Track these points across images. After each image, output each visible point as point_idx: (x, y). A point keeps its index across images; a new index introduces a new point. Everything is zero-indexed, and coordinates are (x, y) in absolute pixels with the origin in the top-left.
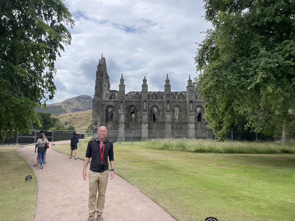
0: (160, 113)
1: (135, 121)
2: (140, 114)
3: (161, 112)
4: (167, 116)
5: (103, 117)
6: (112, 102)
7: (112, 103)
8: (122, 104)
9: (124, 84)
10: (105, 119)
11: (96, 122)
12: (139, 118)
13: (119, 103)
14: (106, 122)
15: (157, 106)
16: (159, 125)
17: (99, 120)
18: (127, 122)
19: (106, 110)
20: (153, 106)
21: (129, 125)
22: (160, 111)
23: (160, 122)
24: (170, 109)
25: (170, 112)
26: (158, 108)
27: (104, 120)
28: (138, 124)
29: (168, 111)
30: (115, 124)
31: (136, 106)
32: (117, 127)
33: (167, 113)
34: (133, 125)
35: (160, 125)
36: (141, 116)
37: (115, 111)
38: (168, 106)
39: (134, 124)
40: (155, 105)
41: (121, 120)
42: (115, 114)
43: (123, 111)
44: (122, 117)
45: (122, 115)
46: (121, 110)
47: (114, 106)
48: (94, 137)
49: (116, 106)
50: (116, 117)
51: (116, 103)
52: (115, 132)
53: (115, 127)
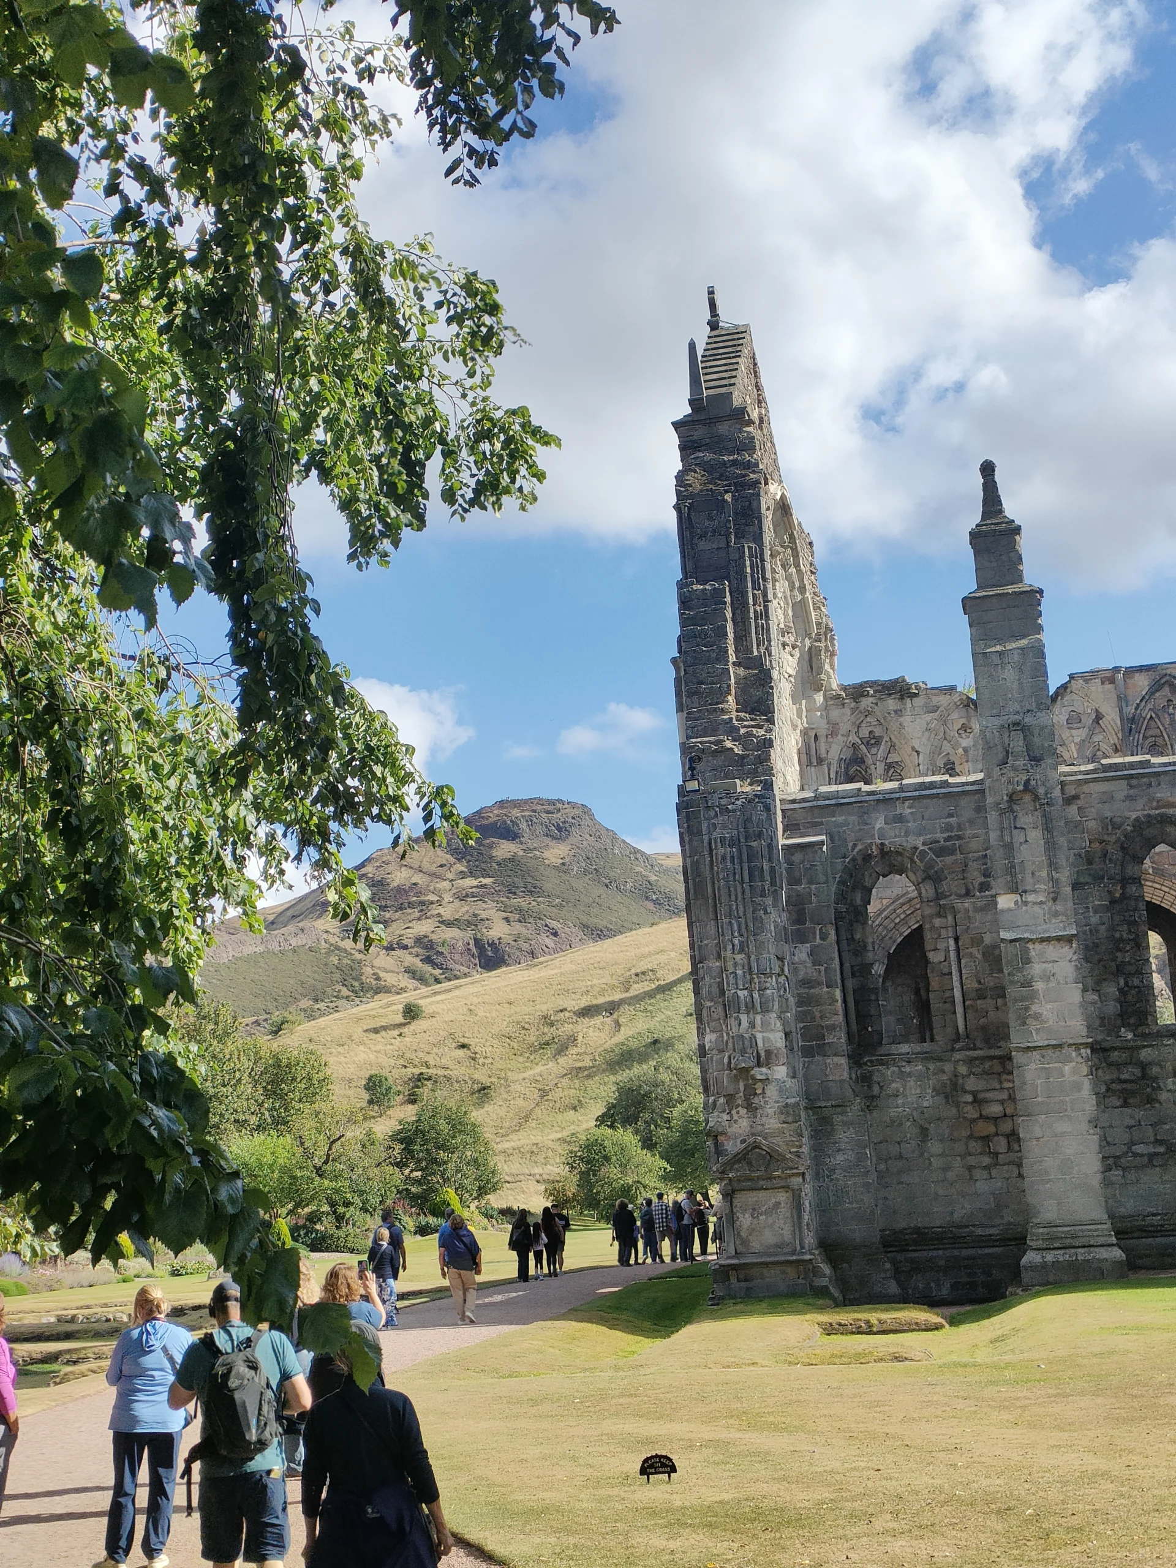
5: (817, 1001)
7: (900, 819)
8: (1027, 817)
9: (1029, 580)
10: (840, 1018)
11: (741, 1060)
13: (993, 816)
14: (855, 1059)
18: (1111, 1041)
19: (839, 916)
21: (1144, 1066)
27: (838, 1038)
30: (963, 1069)
32: (995, 1108)
37: (943, 910)
41: (1037, 1017)
42: (953, 955)
43: (1055, 900)
44: (1048, 980)
45: (1052, 951)
46: (1031, 898)
47: (931, 855)
48: (740, 1249)
49: (951, 851)
50: (976, 985)
51: (952, 820)
52: (985, 1173)
53: (969, 1108)
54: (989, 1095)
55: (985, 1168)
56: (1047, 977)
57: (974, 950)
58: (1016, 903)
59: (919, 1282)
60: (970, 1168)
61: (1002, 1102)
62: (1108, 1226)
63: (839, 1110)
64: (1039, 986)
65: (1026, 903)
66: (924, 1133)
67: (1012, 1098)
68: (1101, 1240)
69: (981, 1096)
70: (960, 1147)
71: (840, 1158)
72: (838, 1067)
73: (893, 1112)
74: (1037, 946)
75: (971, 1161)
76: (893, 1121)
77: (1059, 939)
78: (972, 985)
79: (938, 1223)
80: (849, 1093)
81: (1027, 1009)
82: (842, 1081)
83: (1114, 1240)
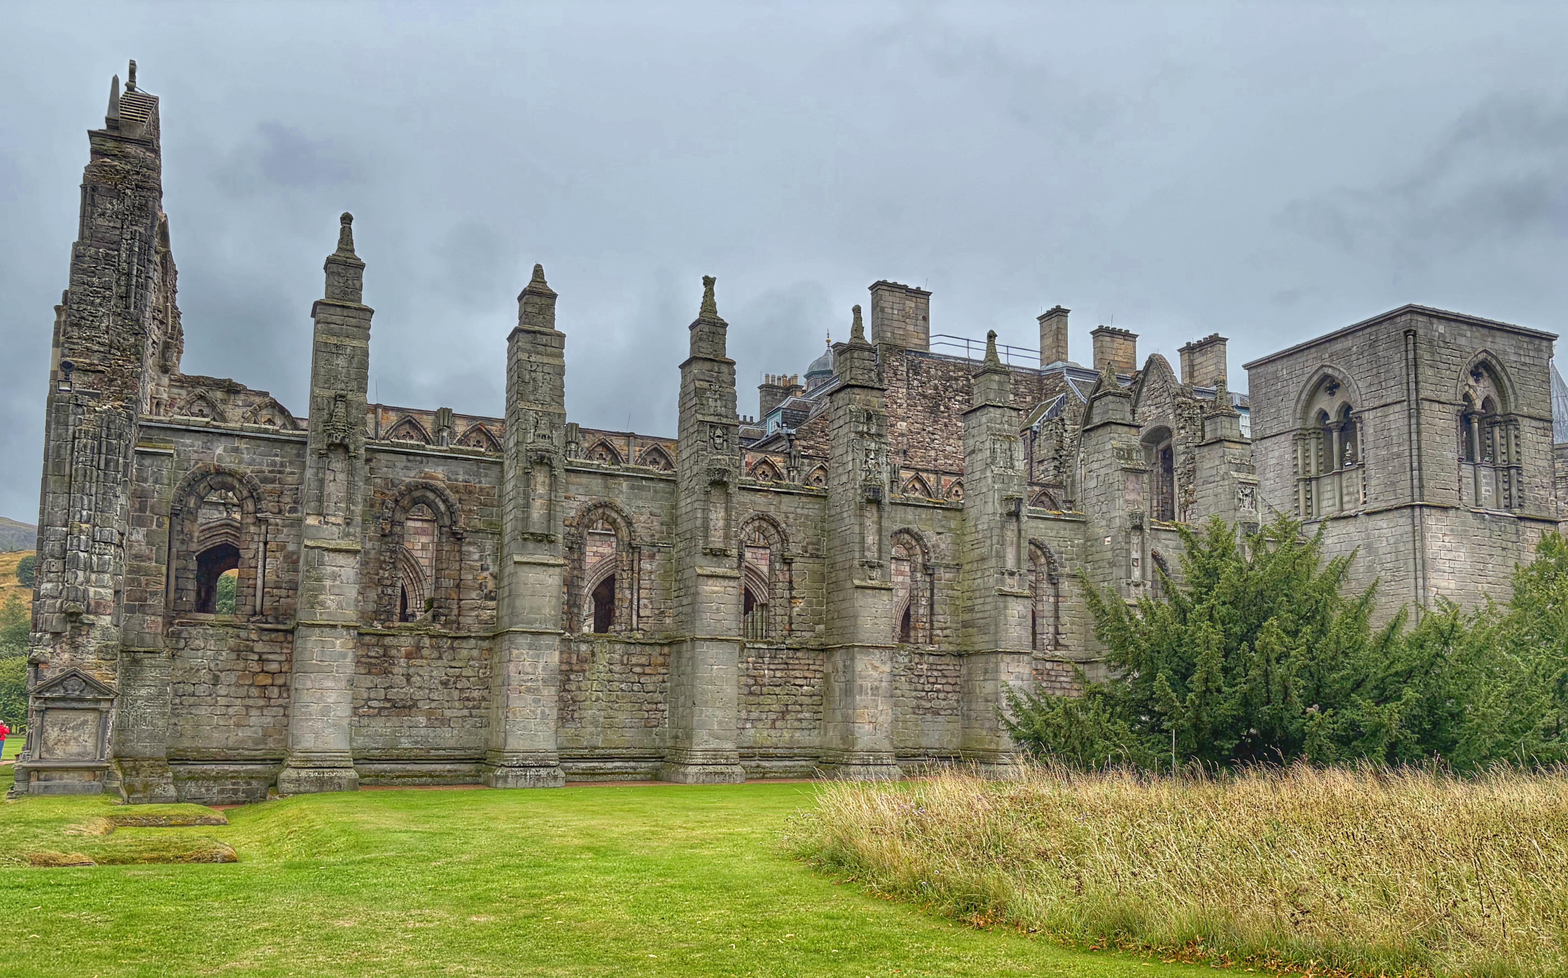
0: (646, 565)
1: (435, 617)
2: (483, 569)
3: (652, 557)
4: (711, 588)
5: (145, 572)
6: (243, 445)
7: (236, 450)
8: (338, 464)
9: (365, 302)
10: (162, 587)
11: (70, 606)
12: (473, 596)
13: (310, 460)
14: (169, 620)
15: (619, 512)
16: (634, 660)
17: (108, 593)
18: (365, 629)
19: (174, 513)
20: (589, 510)
22: (645, 551)
23: (639, 635)
24: (727, 537)
25: (726, 561)
26: (629, 524)
27: (158, 602)
28: (467, 650)
29: (719, 554)
30: (254, 636)
31: (453, 497)
32: (274, 667)
33: (708, 571)
34: (419, 648)
35: (643, 660)
36: (491, 584)
37: (259, 521)
38: (717, 517)
39: (427, 641)
40: (605, 505)
41: (322, 604)
42: (261, 554)
43: (348, 524)
44: (335, 580)
45: (341, 559)
46: (332, 519)
47: (257, 481)
48: (44, 755)
49: (273, 481)
50: (275, 578)
51: (278, 459)
52: (258, 713)
53: (255, 664)
54: (271, 657)
55: (258, 708)
56: (334, 576)
57: (278, 554)
58: (320, 522)
59: (192, 788)
60: (248, 707)
61: (280, 662)
62: (350, 754)
63: (150, 655)
64: (328, 583)
65: (327, 523)
66: (216, 680)
67: (289, 661)
68: (343, 764)
69: (264, 657)
70: (243, 692)
71: (143, 692)
72: (154, 623)
73: (193, 662)
74: (331, 554)
75: (250, 702)
76: (192, 669)
77: (347, 551)
78: (271, 577)
79: (215, 745)
80: (161, 645)
81: (316, 596)
82: (156, 634)
83: (351, 764)
